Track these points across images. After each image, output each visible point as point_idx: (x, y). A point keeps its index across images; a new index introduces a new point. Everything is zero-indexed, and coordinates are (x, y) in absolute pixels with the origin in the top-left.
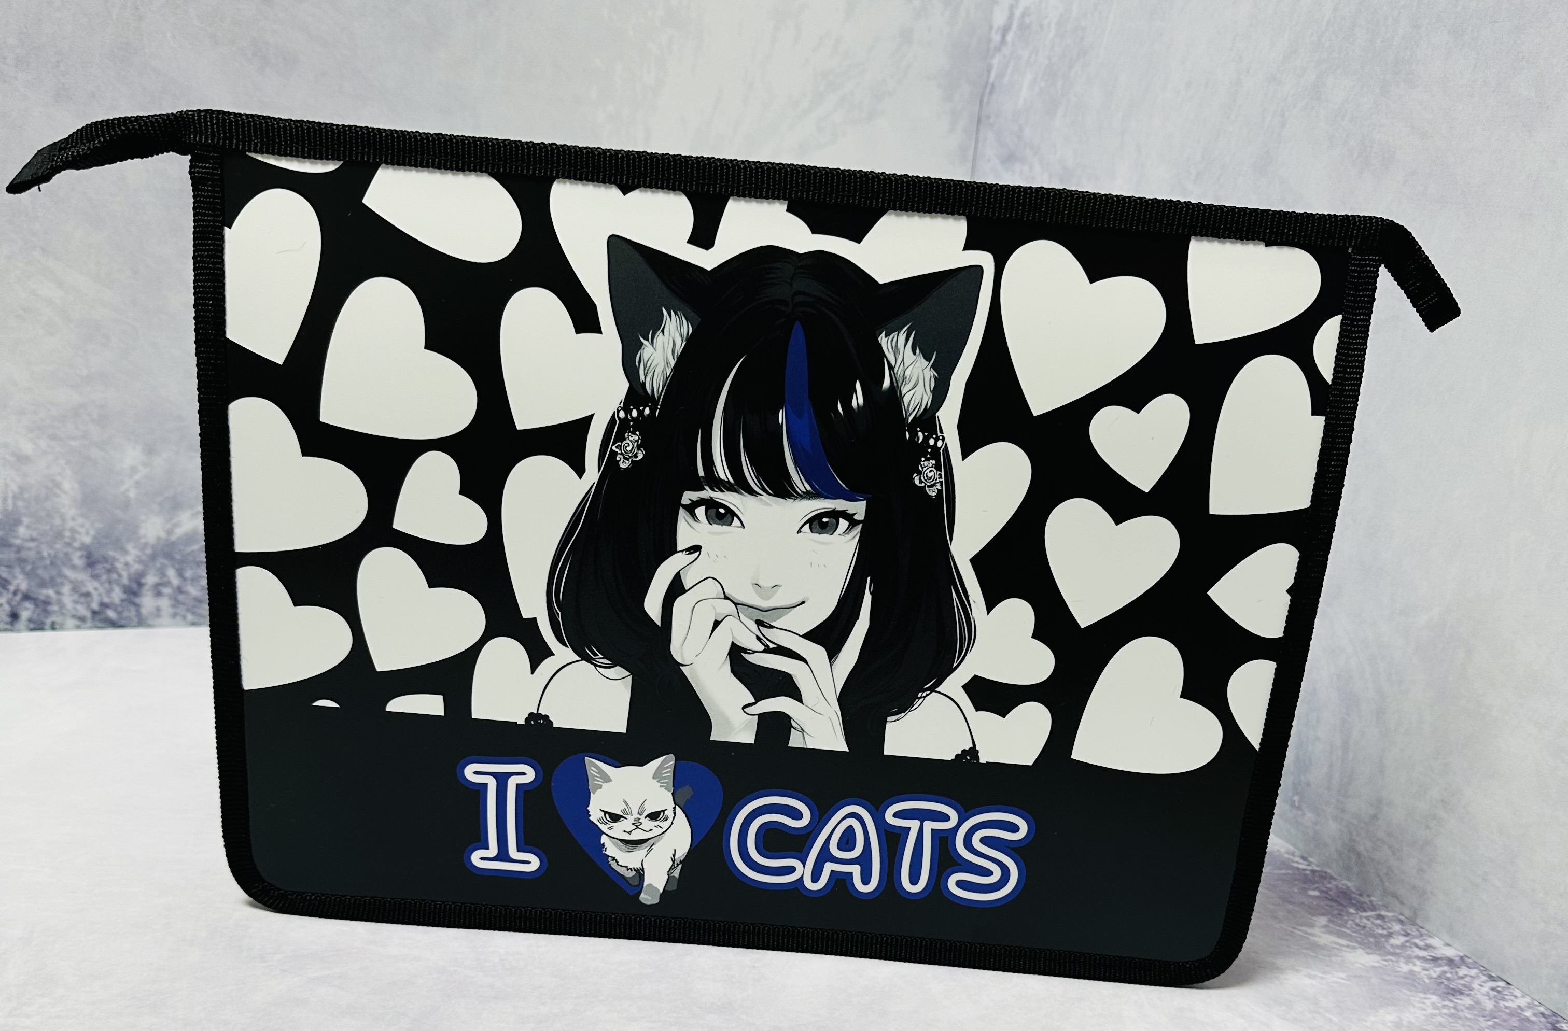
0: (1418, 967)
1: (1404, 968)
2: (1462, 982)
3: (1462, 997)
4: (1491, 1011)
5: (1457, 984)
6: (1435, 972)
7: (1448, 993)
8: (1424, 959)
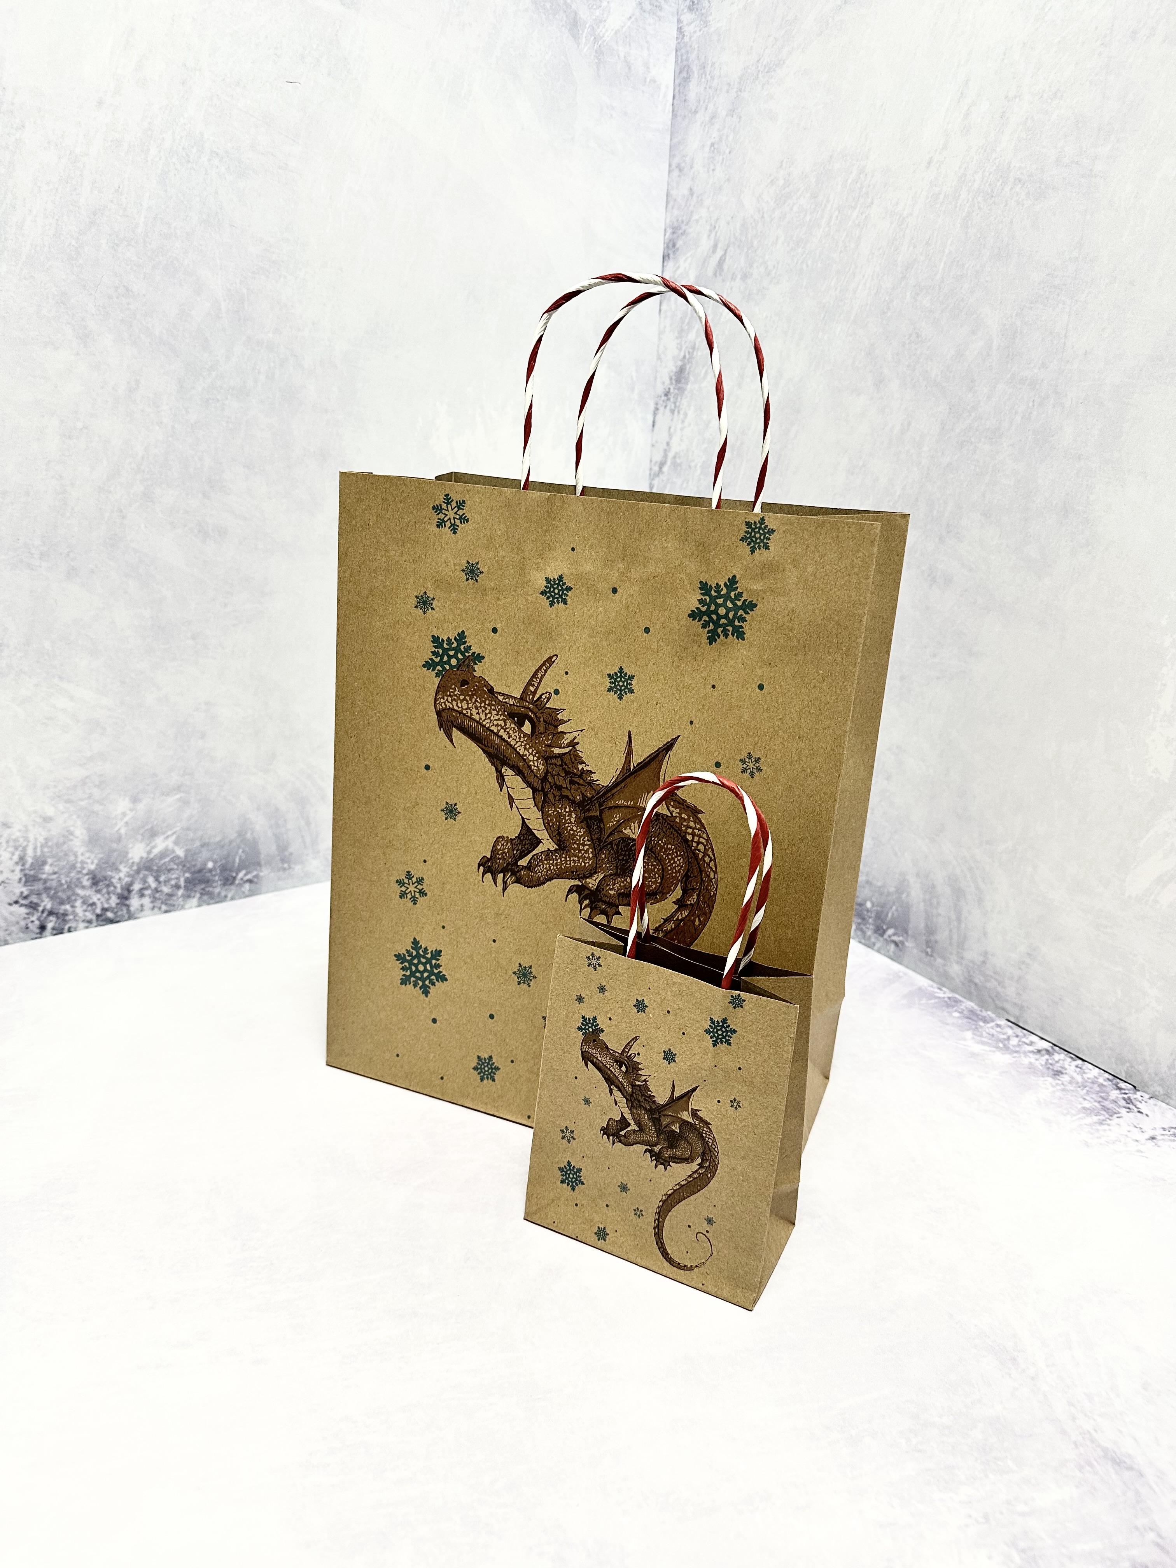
0: (1032, 1058)
1: (1026, 1061)
2: (1058, 1065)
3: (1062, 1076)
4: (1082, 1083)
5: (1057, 1067)
6: (1042, 1060)
7: (1055, 1075)
8: (1032, 1052)
